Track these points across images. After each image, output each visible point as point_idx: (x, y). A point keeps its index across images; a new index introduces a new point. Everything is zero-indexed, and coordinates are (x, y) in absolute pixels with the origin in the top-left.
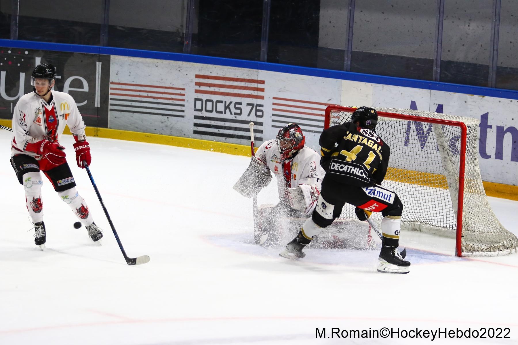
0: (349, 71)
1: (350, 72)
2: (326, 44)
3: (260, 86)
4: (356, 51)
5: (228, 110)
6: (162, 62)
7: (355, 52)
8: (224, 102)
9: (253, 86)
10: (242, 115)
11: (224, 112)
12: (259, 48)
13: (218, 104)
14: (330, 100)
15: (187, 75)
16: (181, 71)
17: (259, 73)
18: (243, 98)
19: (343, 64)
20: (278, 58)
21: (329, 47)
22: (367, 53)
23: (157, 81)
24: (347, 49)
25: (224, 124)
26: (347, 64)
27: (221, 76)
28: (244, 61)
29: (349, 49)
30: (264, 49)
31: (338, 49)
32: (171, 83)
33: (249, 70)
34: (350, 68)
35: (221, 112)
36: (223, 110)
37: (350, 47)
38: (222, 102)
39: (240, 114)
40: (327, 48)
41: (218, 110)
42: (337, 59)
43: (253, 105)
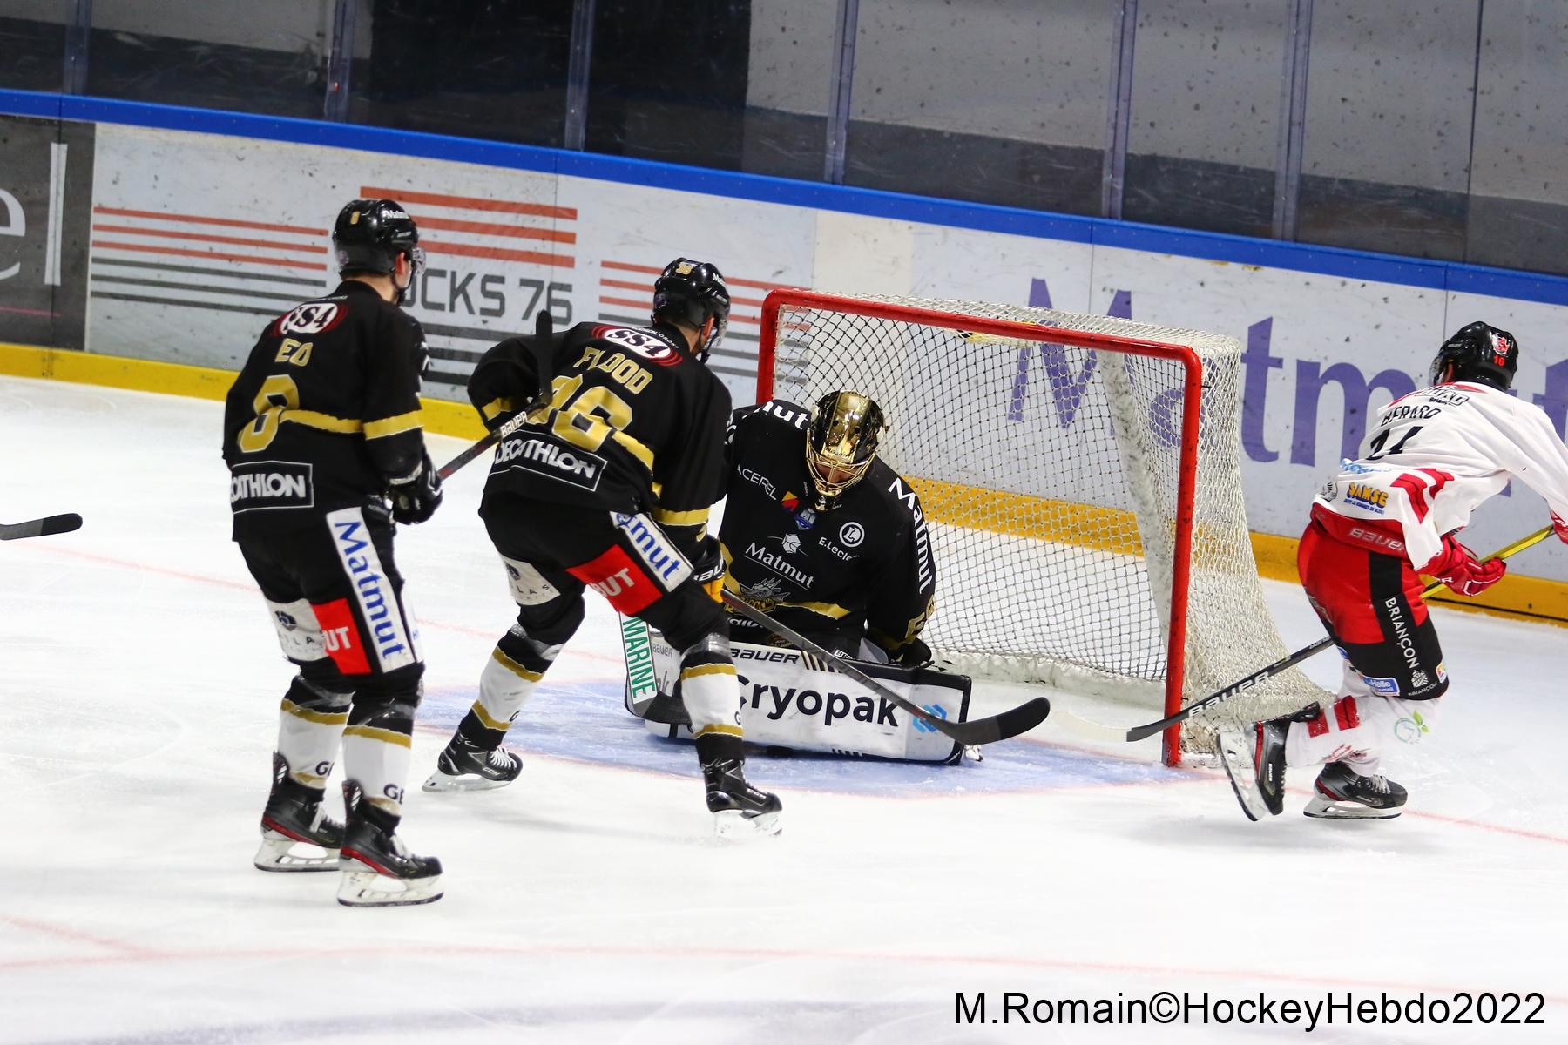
0: (841, 182)
1: (844, 185)
2: (770, 97)
3: (562, 225)
4: (864, 123)
5: (460, 300)
6: (258, 147)
7: (857, 123)
8: (449, 275)
9: (542, 227)
10: (504, 316)
11: (447, 307)
12: (561, 110)
13: (431, 280)
14: (781, 272)
15: (333, 187)
16: (314, 173)
17: (559, 186)
18: (510, 263)
19: (823, 159)
20: (618, 139)
21: (778, 108)
22: (896, 127)
23: (240, 206)
24: (835, 115)
25: (450, 343)
26: (834, 160)
27: (442, 192)
28: (513, 145)
29: (841, 116)
30: (575, 111)
31: (807, 113)
32: (284, 214)
33: (530, 177)
34: (843, 173)
35: (440, 307)
36: (446, 300)
37: (843, 106)
38: (441, 274)
39: (498, 313)
40: (774, 111)
41: (429, 299)
42: (804, 143)
43: (538, 285)
